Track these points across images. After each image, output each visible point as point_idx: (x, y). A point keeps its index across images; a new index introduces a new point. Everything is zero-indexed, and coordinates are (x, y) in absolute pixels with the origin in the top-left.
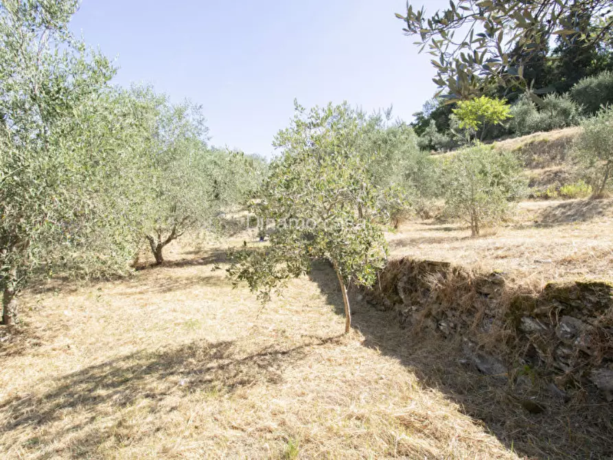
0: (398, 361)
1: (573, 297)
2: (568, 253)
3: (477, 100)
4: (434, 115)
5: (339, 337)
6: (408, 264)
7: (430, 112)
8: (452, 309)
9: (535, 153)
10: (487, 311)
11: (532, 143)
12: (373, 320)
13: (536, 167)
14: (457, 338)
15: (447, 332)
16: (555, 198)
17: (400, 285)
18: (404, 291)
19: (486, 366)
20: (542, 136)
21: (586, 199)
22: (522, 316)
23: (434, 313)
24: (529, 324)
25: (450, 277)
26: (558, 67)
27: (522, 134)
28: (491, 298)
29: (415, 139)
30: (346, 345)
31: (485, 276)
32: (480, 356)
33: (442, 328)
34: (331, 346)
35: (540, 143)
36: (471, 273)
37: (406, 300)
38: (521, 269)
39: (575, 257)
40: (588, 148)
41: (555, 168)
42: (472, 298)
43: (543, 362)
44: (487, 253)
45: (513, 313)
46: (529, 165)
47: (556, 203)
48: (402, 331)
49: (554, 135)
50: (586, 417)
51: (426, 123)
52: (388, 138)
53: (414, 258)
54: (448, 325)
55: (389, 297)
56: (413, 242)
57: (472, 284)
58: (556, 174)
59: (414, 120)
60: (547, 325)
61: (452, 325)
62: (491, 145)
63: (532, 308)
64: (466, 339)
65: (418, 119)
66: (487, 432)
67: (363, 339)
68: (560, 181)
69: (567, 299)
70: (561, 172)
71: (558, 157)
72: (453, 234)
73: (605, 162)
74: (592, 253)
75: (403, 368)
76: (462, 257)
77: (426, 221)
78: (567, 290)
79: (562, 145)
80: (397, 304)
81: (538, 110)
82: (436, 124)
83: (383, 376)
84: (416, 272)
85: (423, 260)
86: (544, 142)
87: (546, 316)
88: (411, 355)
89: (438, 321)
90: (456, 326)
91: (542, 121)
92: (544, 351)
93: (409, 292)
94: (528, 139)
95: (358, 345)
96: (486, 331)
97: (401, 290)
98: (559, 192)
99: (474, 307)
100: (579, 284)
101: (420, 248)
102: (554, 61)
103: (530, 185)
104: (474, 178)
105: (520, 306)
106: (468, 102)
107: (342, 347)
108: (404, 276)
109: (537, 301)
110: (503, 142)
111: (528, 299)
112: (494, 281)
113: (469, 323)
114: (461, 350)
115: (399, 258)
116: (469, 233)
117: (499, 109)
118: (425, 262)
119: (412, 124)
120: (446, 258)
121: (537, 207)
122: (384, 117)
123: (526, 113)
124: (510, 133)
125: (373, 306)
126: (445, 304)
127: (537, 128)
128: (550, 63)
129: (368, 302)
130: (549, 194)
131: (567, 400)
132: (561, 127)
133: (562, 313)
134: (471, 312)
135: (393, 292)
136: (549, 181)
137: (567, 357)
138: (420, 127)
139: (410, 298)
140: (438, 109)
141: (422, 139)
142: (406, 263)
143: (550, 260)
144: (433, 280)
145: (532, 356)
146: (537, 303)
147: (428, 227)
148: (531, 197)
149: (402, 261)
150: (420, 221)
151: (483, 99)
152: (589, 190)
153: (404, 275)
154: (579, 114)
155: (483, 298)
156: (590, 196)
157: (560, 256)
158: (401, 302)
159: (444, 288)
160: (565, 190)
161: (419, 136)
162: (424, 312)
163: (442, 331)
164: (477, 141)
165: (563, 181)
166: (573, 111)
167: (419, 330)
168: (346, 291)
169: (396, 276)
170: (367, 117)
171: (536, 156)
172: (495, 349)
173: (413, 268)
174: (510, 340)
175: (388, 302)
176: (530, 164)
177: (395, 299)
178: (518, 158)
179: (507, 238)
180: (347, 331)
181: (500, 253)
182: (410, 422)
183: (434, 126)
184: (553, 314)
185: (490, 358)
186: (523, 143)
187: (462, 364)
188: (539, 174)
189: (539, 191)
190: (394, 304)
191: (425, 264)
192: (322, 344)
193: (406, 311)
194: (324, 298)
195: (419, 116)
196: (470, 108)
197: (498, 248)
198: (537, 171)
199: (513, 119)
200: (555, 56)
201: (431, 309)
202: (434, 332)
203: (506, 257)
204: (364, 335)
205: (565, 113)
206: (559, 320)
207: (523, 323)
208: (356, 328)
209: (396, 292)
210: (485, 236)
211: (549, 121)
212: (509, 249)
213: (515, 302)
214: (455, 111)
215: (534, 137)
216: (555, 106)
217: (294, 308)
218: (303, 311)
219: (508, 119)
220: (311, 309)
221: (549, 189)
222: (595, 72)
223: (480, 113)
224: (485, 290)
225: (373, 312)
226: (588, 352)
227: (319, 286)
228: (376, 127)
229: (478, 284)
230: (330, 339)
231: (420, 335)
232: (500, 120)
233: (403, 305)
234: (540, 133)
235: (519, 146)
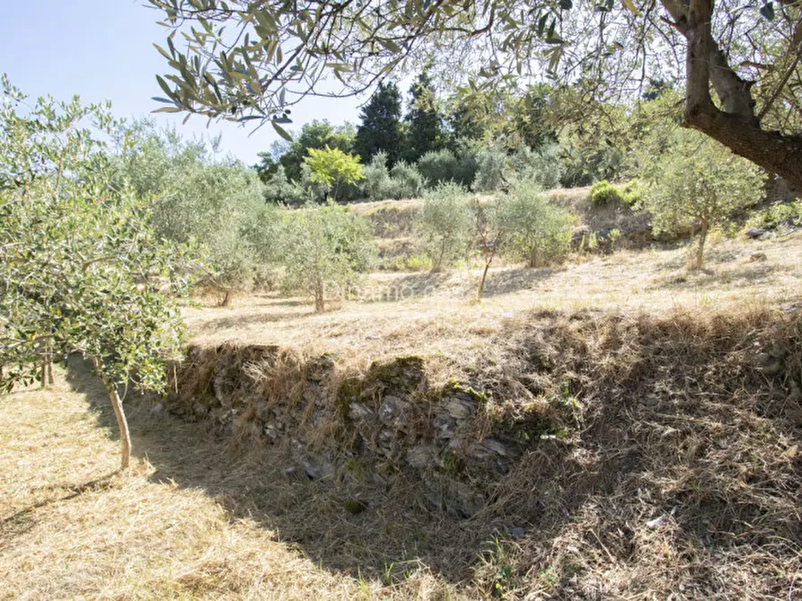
0: (202, 491)
1: (394, 374)
2: (394, 327)
3: (330, 152)
4: (284, 161)
5: (110, 477)
6: (229, 352)
7: (280, 155)
8: (280, 405)
9: (386, 222)
10: (318, 402)
11: (383, 211)
12: (174, 439)
13: (387, 236)
14: (286, 441)
15: (274, 437)
16: (403, 270)
17: (218, 381)
18: (223, 391)
19: (315, 470)
20: (392, 204)
21: (427, 272)
22: (350, 402)
23: (259, 414)
24: (357, 410)
25: (278, 364)
26: (409, 135)
27: (377, 199)
28: (322, 385)
29: (259, 187)
30: (120, 488)
31: (317, 360)
32: (310, 459)
33: (268, 432)
34: (92, 495)
35: (391, 211)
36: (301, 357)
37: (225, 402)
38: (352, 347)
39: (400, 331)
40: (428, 221)
41: (403, 239)
42: (302, 388)
43: (368, 450)
44: (322, 331)
45: (342, 400)
46: (380, 233)
47: (402, 275)
48: (218, 446)
49: (403, 205)
50: (404, 503)
51: (274, 168)
52: (215, 178)
53: (236, 343)
54: (276, 426)
55: (202, 401)
56: (243, 320)
57: (302, 370)
58: (404, 245)
59: (259, 162)
60: (372, 408)
61: (280, 426)
62: (345, 207)
63: (359, 391)
64: (294, 441)
65: (263, 162)
66: (301, 557)
67: (151, 470)
68: (407, 253)
69: (389, 377)
70: (408, 243)
71: (406, 229)
72: (297, 309)
73: (442, 237)
74: (414, 326)
75: (209, 499)
76: (294, 338)
77: (270, 294)
78: (390, 367)
79: (408, 215)
80: (213, 409)
81: (391, 175)
82: (286, 171)
83: (174, 522)
84: (238, 361)
85: (247, 345)
86: (395, 210)
87: (370, 398)
88: (223, 477)
89: (264, 423)
90: (284, 426)
91: (394, 189)
92: (369, 439)
93: (228, 389)
94: (380, 205)
95: (143, 481)
96: (316, 427)
97: (219, 388)
98: (406, 264)
99: (304, 399)
100: (399, 360)
101: (248, 329)
102: (405, 128)
103: (381, 255)
104: (318, 241)
105: (349, 391)
106: (320, 152)
107: (112, 493)
108: (222, 369)
109: (363, 383)
110: (357, 205)
111: (355, 381)
112: (324, 364)
113: (298, 419)
114: (289, 455)
115: (217, 344)
116: (312, 309)
117: (352, 166)
118: (250, 347)
119: (256, 166)
120: (277, 341)
121: (387, 279)
122: (209, 147)
123: (379, 177)
124: (365, 196)
125: (180, 417)
126: (272, 400)
127: (389, 195)
128: (402, 129)
129: (172, 413)
130: (398, 266)
131: (388, 488)
132: (409, 198)
133: (385, 393)
134: (300, 406)
135: (208, 392)
136: (398, 253)
137: (388, 440)
138: (266, 173)
139: (230, 398)
140: (289, 154)
141: (269, 188)
142: (225, 352)
143: (379, 336)
144: (256, 371)
145: (358, 446)
146: (364, 385)
147: (271, 301)
148: (382, 268)
149: (219, 349)
150: (262, 292)
151: (337, 153)
152: (430, 263)
153: (223, 367)
154: (425, 187)
155: (313, 387)
156: (430, 269)
157: (388, 330)
158: (219, 404)
159: (270, 379)
160: (411, 262)
161: (265, 184)
162: (246, 415)
163: (268, 436)
164: (330, 200)
165: (409, 253)
166: (420, 184)
167: (240, 440)
168: (120, 402)
169: (211, 369)
170: (182, 142)
171: (387, 225)
172: (323, 446)
173: (234, 357)
174: (338, 432)
175: (201, 409)
176: (382, 232)
177: (211, 402)
178: (368, 225)
179: (352, 312)
180: (125, 464)
181: (336, 330)
182: (199, 582)
183: (283, 174)
184: (377, 395)
185: (320, 459)
186: (377, 209)
187: (288, 474)
188: (390, 245)
189: (389, 262)
190: (209, 410)
191: (250, 351)
192: (73, 496)
193: (225, 416)
194: (93, 418)
195: (266, 158)
196: (322, 159)
197: (334, 326)
198: (388, 241)
199: (367, 180)
200: (406, 123)
201: (255, 410)
202: (259, 440)
203: (340, 335)
204: (154, 465)
205: (413, 183)
206: (382, 401)
207: (352, 410)
208: (141, 456)
209: (212, 392)
210: (329, 311)
211: (400, 189)
212: (345, 326)
213: (343, 387)
214: (307, 159)
215: (386, 204)
216: (404, 175)
217: (27, 444)
218: (45, 445)
219: (361, 181)
220: (63, 439)
221: (397, 260)
222: (438, 148)
223: (333, 167)
224: (315, 376)
225: (178, 427)
226: (405, 431)
227: (87, 400)
228: (197, 159)
229: (309, 369)
230: (91, 485)
231: (242, 446)
232: (354, 180)
233: (221, 409)
234: (391, 200)
235: (372, 212)
